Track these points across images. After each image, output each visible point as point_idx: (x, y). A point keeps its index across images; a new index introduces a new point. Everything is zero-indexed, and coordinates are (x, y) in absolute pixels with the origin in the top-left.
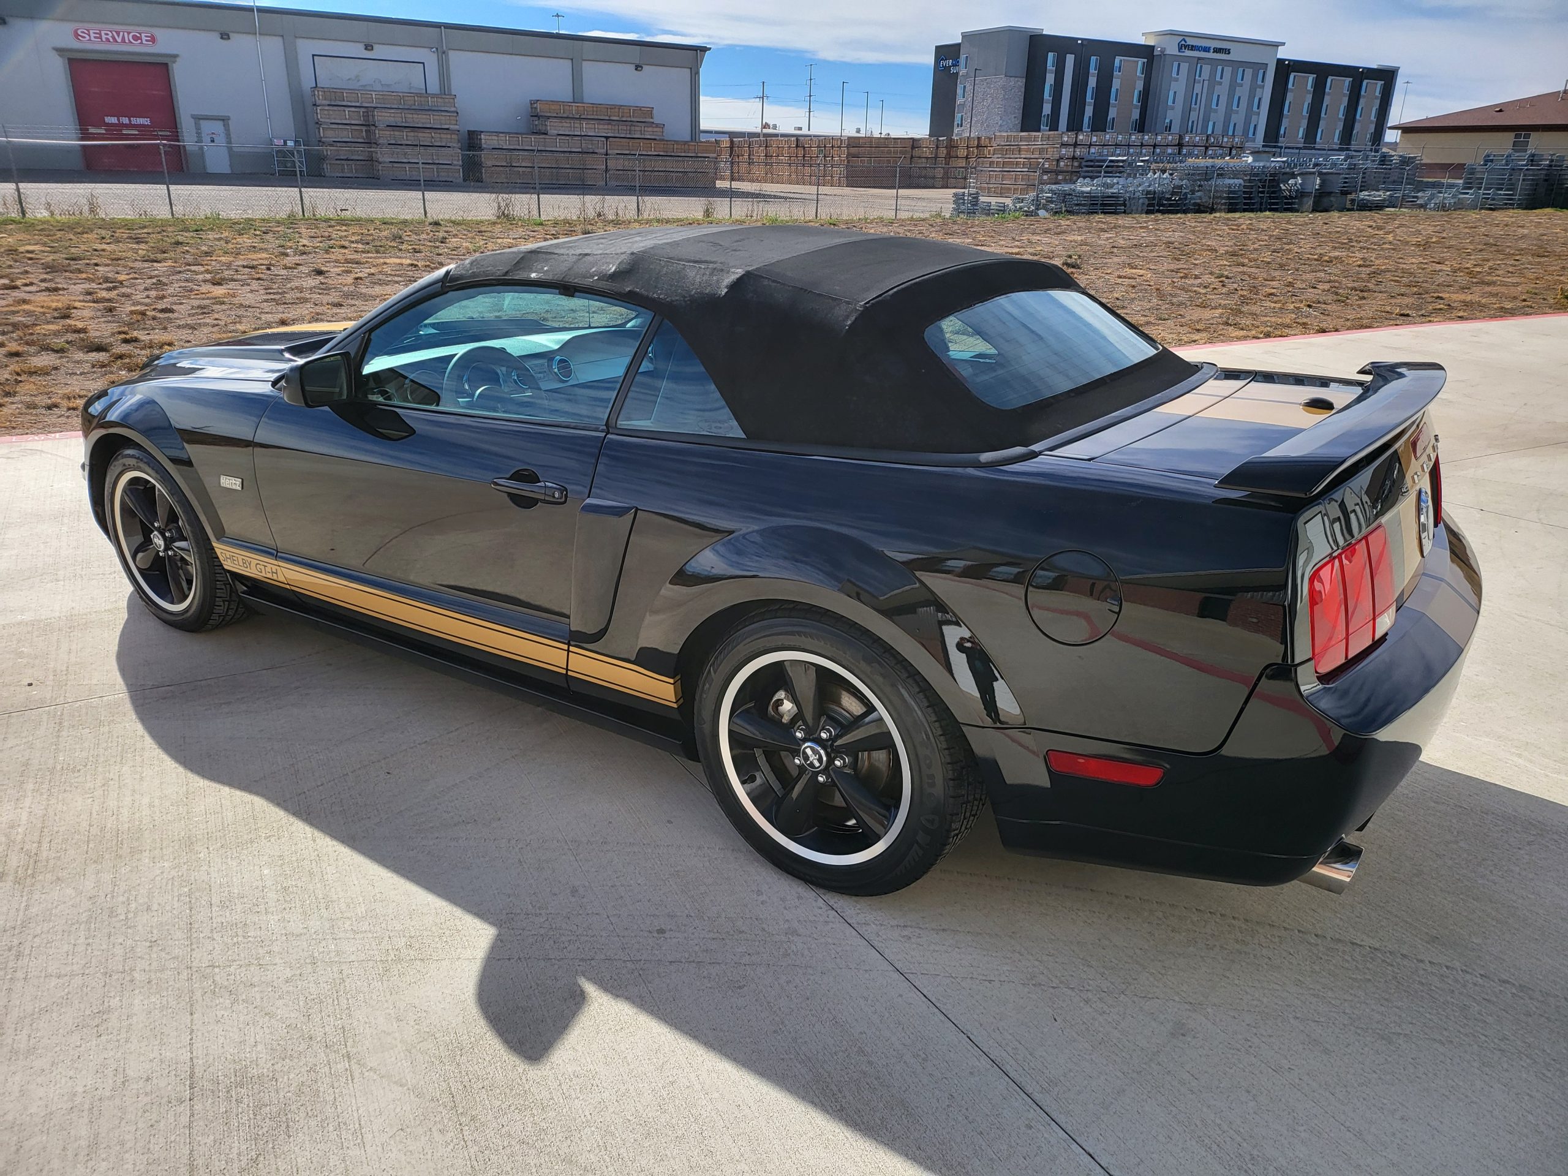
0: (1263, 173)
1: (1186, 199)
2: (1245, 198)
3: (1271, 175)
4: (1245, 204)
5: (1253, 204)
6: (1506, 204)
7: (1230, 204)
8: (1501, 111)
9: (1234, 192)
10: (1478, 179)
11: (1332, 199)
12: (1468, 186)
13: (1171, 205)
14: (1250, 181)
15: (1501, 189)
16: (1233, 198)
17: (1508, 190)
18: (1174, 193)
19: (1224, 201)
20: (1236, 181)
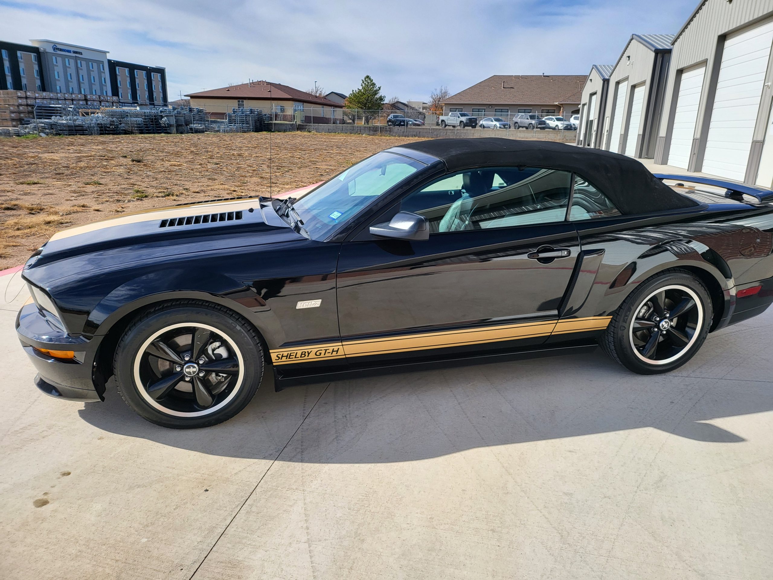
0: (150, 115)
1: (118, 127)
2: (146, 127)
3: (155, 116)
4: (147, 130)
5: (150, 130)
6: (248, 130)
7: (140, 130)
8: (228, 90)
9: (139, 124)
10: (233, 119)
11: (183, 128)
12: (230, 122)
13: (111, 131)
14: (145, 119)
15: (244, 124)
16: (139, 127)
17: (246, 124)
18: (111, 125)
19: (136, 129)
20: (139, 119)
